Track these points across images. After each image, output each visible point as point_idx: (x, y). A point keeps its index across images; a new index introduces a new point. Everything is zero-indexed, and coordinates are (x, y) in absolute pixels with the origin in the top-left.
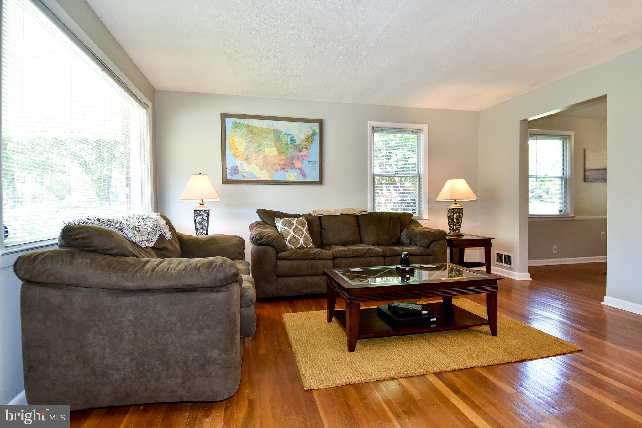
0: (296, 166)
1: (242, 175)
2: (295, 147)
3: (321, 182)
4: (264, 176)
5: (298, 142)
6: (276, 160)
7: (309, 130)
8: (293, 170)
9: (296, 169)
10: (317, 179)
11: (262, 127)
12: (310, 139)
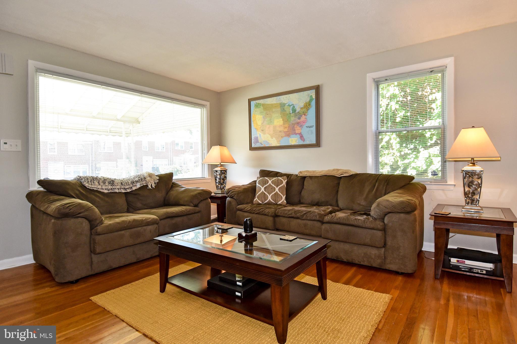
0: (297, 132)
1: (261, 143)
2: (296, 115)
3: (318, 144)
4: (274, 143)
5: (298, 110)
6: (282, 129)
7: (307, 98)
8: (294, 135)
9: (296, 134)
11: (272, 103)
12: (307, 106)
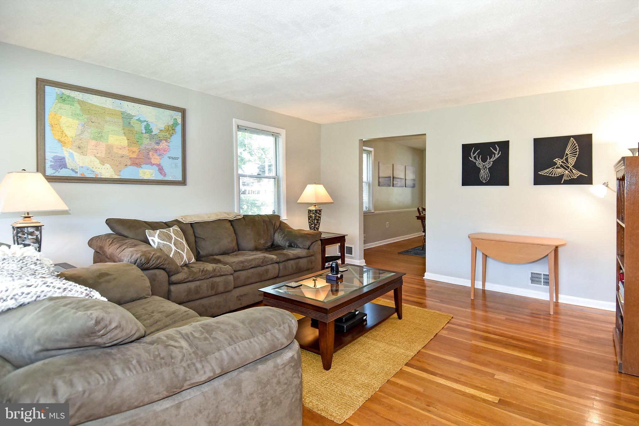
0: (153, 162)
1: (73, 170)
2: (152, 137)
3: (183, 182)
4: (107, 172)
5: (155, 132)
6: (125, 152)
7: (170, 120)
8: (149, 166)
9: (153, 165)
10: (179, 178)
11: (104, 106)
12: (171, 129)
